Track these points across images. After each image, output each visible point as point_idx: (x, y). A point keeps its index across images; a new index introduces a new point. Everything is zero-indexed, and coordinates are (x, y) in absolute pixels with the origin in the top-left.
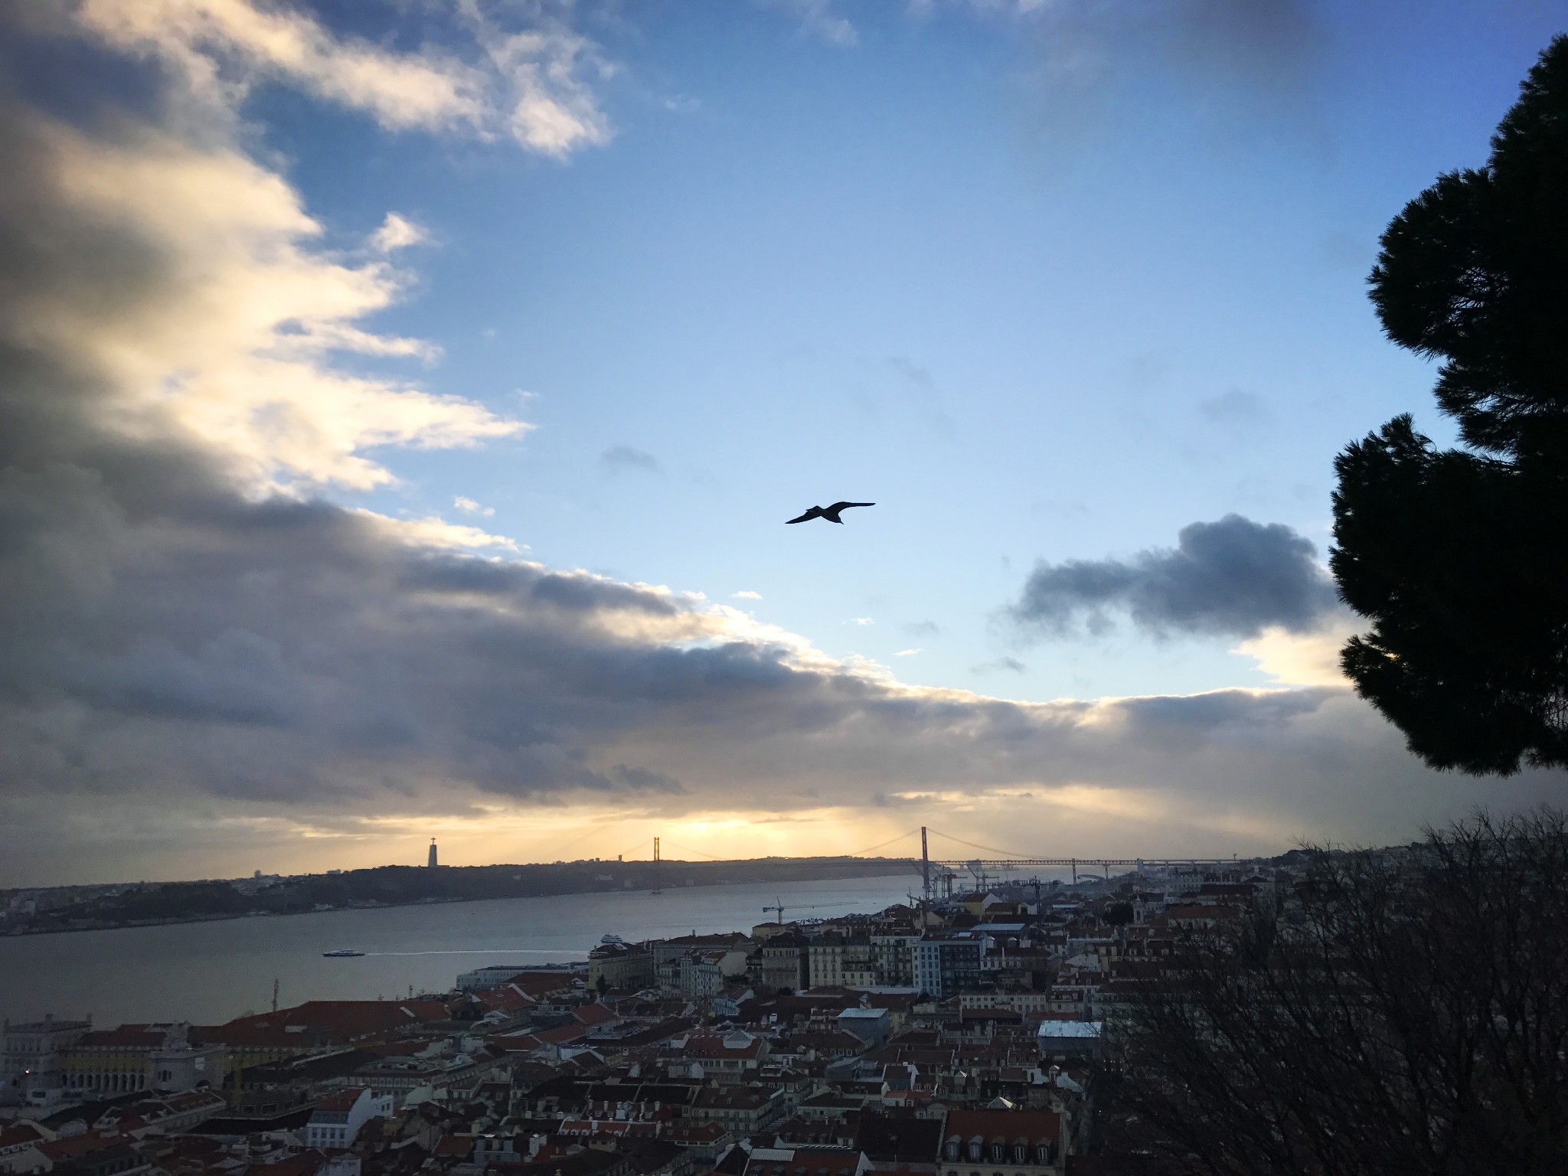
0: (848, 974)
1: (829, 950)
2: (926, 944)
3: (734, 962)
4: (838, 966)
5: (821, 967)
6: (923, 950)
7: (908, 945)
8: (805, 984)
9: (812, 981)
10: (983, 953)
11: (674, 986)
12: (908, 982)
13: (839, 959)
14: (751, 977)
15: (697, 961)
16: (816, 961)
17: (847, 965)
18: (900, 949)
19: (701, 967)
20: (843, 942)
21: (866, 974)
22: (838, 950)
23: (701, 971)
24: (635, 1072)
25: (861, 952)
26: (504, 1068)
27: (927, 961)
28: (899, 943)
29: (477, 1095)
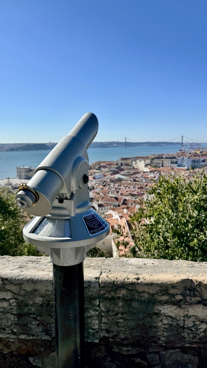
0: (171, 165)
1: (168, 160)
2: (189, 159)
3: (148, 161)
4: (170, 163)
5: (166, 163)
6: (188, 160)
7: (185, 159)
8: (163, 166)
9: (164, 165)
10: (201, 161)
11: (136, 166)
12: (184, 166)
13: (170, 162)
14: (151, 164)
15: (140, 161)
16: (165, 162)
17: (171, 163)
18: (183, 160)
19: (142, 162)
20: (171, 158)
21: (175, 165)
22: (170, 160)
23: (141, 163)
24: (132, 180)
25: (175, 160)
26: (108, 179)
27: (189, 163)
28: (183, 159)
29: (103, 183)
